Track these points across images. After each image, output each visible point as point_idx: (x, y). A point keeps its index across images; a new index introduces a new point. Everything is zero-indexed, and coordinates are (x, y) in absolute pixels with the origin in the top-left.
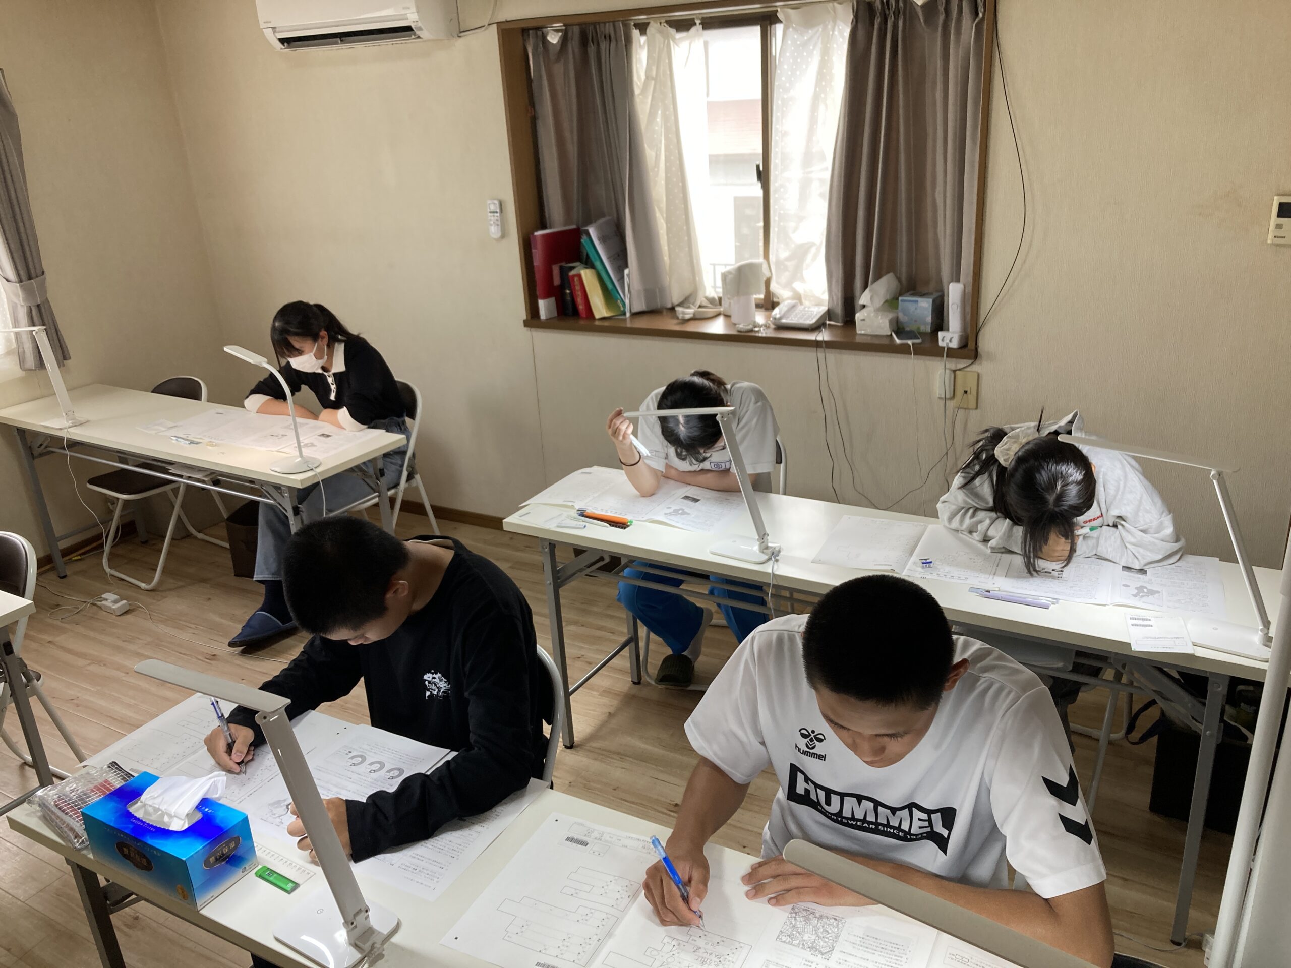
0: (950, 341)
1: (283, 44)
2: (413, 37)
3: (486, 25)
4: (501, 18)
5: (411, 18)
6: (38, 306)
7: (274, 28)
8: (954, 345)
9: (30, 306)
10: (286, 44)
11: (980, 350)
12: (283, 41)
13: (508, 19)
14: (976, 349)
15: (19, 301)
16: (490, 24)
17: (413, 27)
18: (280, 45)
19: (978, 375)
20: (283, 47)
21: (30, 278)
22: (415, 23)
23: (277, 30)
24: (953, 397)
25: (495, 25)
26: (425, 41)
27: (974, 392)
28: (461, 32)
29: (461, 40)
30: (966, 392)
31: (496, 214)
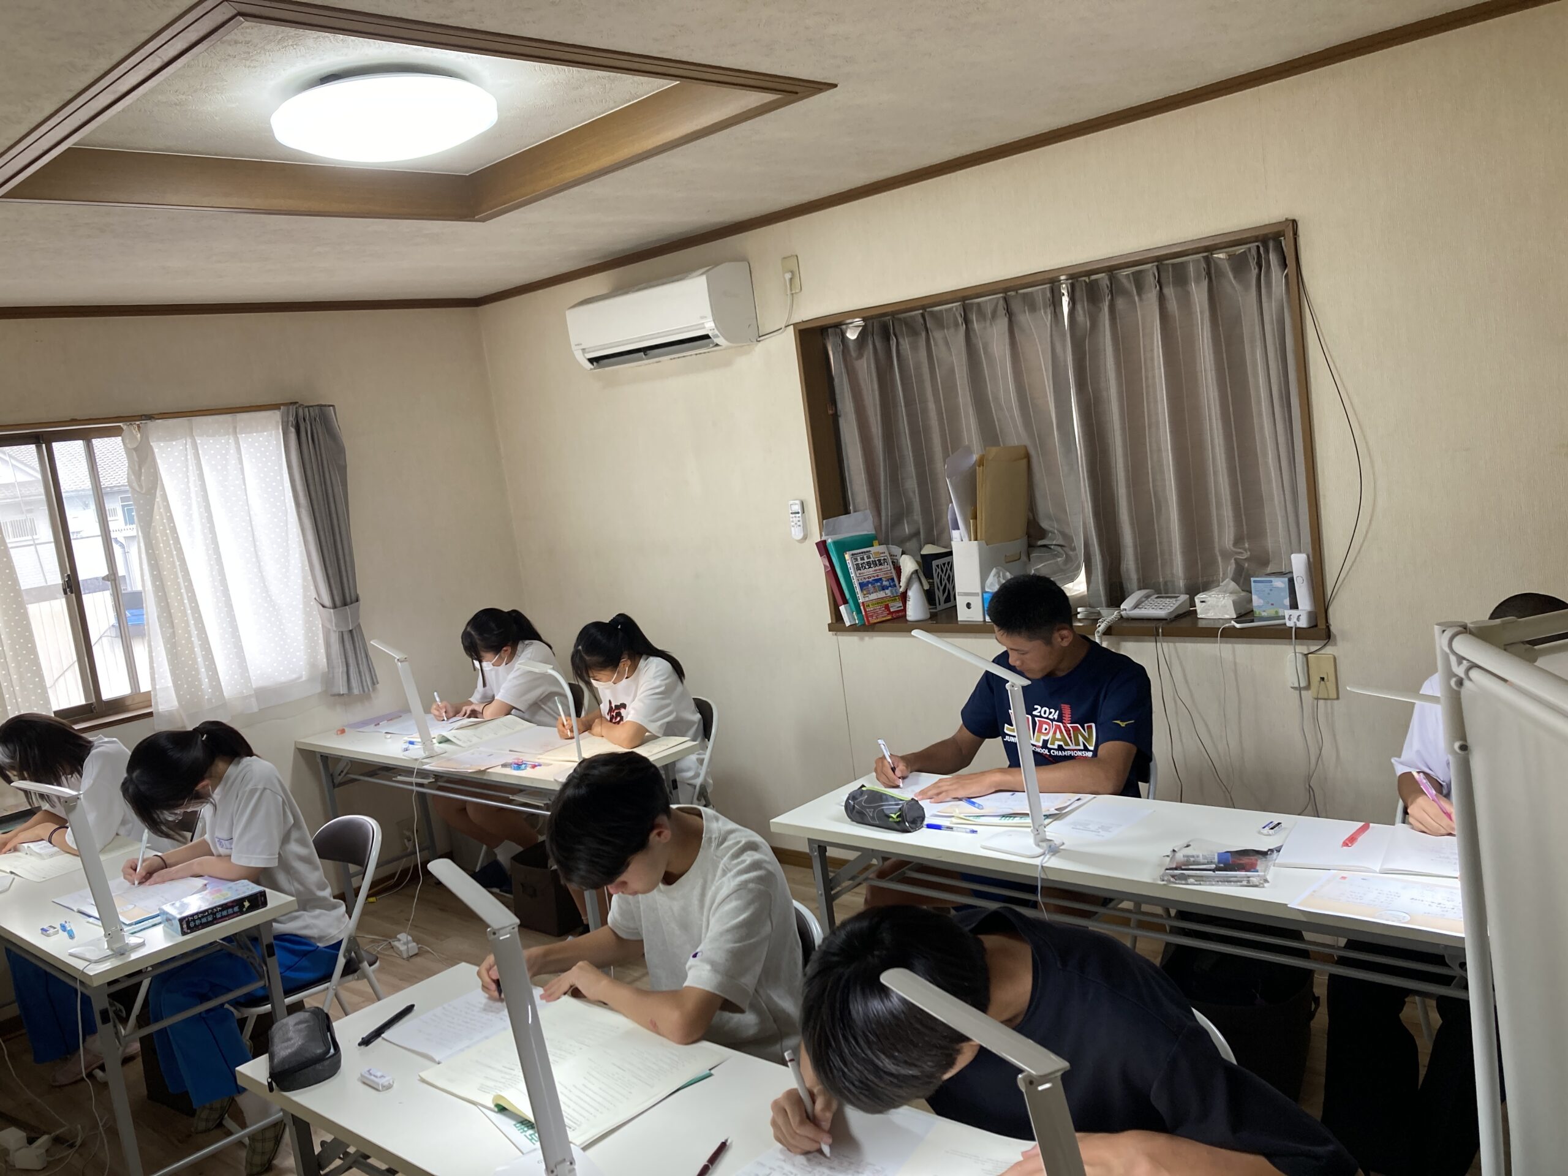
0: (1298, 619)
1: (592, 364)
2: (711, 345)
3: (783, 326)
4: (797, 319)
5: (708, 326)
6: (351, 631)
7: (583, 350)
8: (1303, 623)
9: (342, 632)
10: (595, 363)
11: (1332, 628)
12: (592, 361)
13: (804, 320)
14: (1328, 627)
15: (332, 626)
16: (786, 327)
17: (710, 335)
18: (589, 366)
19: (1335, 659)
20: (592, 367)
21: (345, 604)
22: (712, 331)
23: (587, 350)
24: (1308, 687)
25: (792, 326)
26: (725, 349)
27: (1332, 678)
28: (760, 337)
29: (760, 344)
30: (1323, 679)
31: (797, 515)
